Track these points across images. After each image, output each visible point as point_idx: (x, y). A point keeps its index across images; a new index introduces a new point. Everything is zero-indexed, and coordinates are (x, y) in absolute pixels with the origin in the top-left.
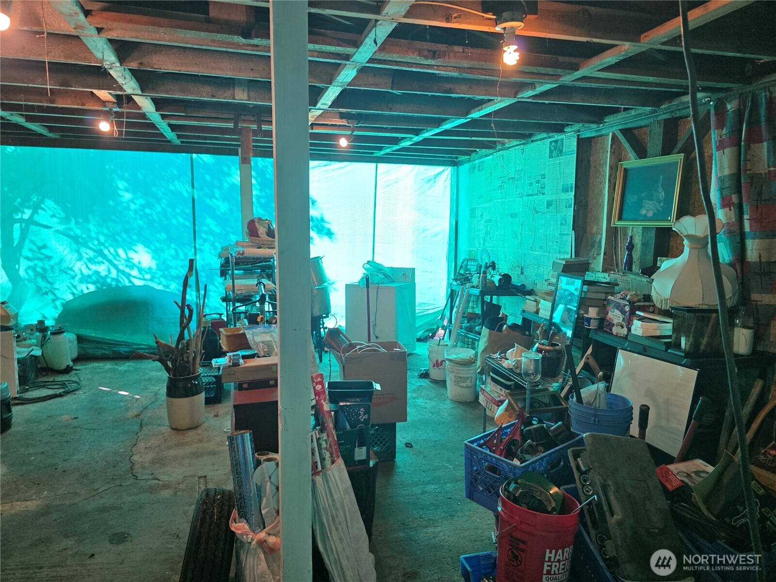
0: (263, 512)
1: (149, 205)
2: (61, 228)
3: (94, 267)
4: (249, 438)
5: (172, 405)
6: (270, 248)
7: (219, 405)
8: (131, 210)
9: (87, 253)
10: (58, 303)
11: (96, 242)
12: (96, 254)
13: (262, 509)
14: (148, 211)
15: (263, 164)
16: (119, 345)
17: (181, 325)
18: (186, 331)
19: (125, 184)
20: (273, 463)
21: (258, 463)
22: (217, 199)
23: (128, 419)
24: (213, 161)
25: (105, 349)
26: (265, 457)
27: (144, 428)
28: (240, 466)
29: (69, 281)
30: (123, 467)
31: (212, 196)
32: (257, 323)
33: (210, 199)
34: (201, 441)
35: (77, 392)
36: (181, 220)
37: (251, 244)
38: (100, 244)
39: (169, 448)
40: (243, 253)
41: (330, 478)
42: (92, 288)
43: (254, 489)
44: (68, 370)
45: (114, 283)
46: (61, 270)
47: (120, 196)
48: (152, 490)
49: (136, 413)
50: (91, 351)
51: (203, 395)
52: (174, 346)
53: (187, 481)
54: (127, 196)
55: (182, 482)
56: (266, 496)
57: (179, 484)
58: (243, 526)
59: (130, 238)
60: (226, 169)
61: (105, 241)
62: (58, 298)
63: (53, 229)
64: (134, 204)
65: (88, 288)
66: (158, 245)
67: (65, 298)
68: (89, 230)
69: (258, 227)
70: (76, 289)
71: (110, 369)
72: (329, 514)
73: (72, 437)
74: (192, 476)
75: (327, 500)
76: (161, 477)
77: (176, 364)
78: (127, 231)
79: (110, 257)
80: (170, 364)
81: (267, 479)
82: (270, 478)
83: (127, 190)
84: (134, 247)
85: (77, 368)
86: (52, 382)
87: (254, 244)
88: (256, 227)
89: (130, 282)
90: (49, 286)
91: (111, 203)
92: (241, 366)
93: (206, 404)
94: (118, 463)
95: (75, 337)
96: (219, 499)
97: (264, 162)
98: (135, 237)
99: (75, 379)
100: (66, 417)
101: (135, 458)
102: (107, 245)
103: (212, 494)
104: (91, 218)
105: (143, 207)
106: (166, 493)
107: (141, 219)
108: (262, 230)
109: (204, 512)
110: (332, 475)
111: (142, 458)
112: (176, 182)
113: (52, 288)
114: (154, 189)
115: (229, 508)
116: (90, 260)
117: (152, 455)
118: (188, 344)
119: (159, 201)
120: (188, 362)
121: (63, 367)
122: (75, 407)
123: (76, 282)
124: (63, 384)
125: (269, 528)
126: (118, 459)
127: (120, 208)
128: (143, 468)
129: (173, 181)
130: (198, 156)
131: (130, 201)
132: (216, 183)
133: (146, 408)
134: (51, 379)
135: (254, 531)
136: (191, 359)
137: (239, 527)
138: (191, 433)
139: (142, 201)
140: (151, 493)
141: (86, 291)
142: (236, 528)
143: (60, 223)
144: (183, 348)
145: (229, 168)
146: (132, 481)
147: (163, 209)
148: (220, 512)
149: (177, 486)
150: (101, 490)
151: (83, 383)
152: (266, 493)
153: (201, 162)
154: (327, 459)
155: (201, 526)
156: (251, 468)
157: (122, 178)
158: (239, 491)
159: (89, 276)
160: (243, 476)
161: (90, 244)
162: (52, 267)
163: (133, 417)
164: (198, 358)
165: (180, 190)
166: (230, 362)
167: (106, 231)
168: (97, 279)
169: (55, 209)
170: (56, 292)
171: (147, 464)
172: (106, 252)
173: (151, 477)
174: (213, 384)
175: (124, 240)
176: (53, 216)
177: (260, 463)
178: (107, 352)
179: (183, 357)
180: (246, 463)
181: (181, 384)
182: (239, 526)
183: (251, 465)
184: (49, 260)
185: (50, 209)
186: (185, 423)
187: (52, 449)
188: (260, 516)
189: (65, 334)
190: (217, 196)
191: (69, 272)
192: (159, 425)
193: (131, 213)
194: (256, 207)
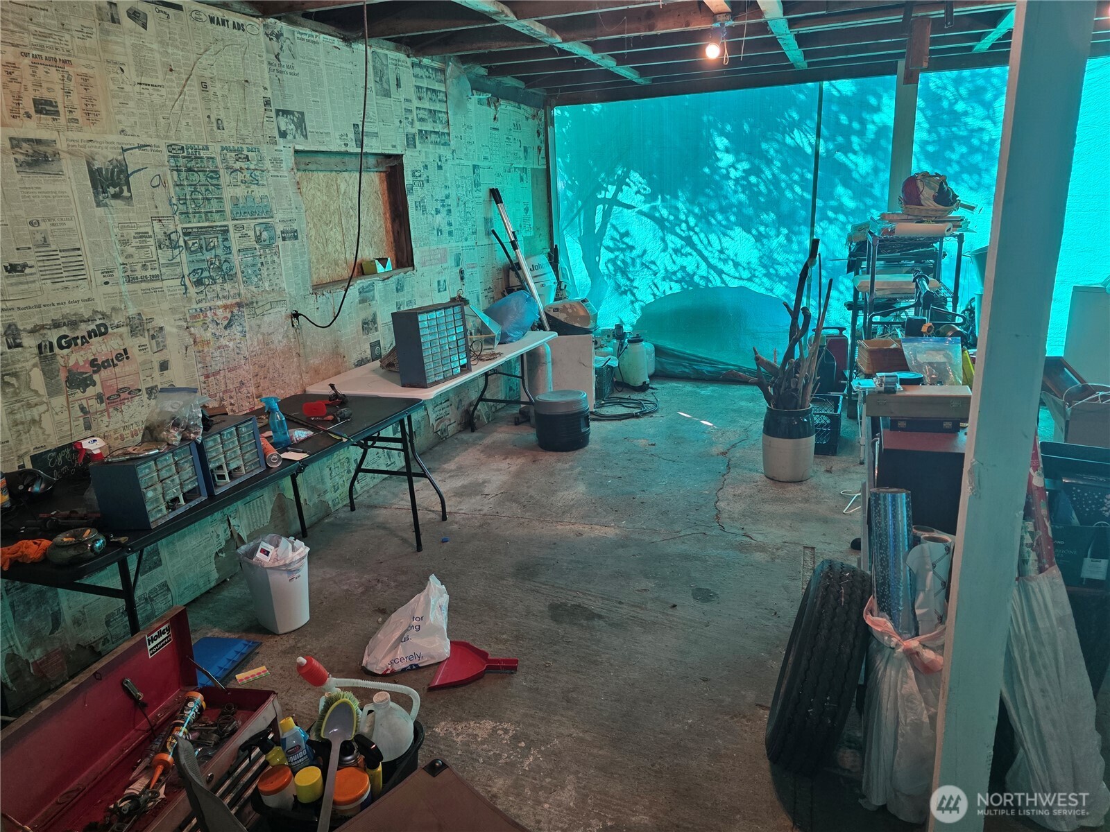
0: (918, 612)
1: (755, 170)
2: (646, 208)
3: (680, 261)
4: (904, 501)
5: (770, 446)
6: (937, 222)
7: (833, 457)
8: (731, 178)
9: (674, 241)
10: (637, 305)
11: (684, 226)
12: (683, 243)
13: (916, 607)
14: (753, 179)
15: (938, 82)
16: (702, 362)
17: (791, 338)
18: (797, 347)
19: (725, 141)
20: (941, 546)
21: (915, 541)
22: (855, 153)
23: (712, 456)
24: (853, 88)
25: (685, 367)
26: (927, 535)
27: (732, 471)
28: (886, 538)
29: (650, 277)
30: (707, 513)
31: (847, 149)
32: (921, 334)
33: (845, 154)
34: (806, 501)
35: (654, 415)
36: (798, 189)
37: (905, 217)
38: (689, 228)
39: (764, 501)
40: (893, 231)
41: (1034, 592)
42: (677, 288)
43: (905, 576)
44: (643, 388)
45: (702, 283)
46: (643, 264)
47: (718, 159)
48: (742, 548)
49: (721, 450)
50: (668, 367)
51: (812, 440)
52: (779, 366)
53: (788, 548)
54: (726, 159)
55: (781, 548)
56: (924, 590)
57: (777, 549)
58: (885, 623)
59: (727, 219)
60: (873, 101)
61: (696, 225)
62: (637, 300)
63: (636, 210)
64: (736, 169)
65: (671, 289)
66: (762, 229)
67: (645, 300)
68: (677, 209)
69: (921, 189)
70: (658, 289)
71: (691, 392)
72: (1027, 647)
73: (650, 466)
74: (795, 543)
75: (1024, 625)
76: (754, 535)
77: (779, 391)
78: (723, 210)
79: (700, 246)
80: (771, 390)
81: (929, 566)
82: (934, 567)
83: (727, 151)
84: (730, 233)
85: (654, 386)
86: (627, 399)
87: (910, 217)
88: (917, 188)
89: (723, 282)
90: (628, 283)
91: (707, 170)
92: (898, 394)
93: (816, 452)
94: (701, 506)
95: (653, 348)
96: (847, 578)
97: (940, 78)
98: (733, 218)
99: (652, 399)
100: (642, 442)
101: (721, 504)
102: (697, 229)
103: (837, 568)
104: (680, 194)
105: (747, 173)
106: (759, 557)
107: (743, 192)
108: (927, 194)
109: (826, 588)
110: (1037, 590)
111: (731, 506)
112: (796, 131)
113: (632, 286)
114: (764, 146)
115: (862, 593)
116: (676, 251)
117: (743, 506)
118: (798, 365)
119: (769, 162)
120: (796, 390)
121: (640, 384)
122: (652, 431)
123: (658, 280)
124: (639, 404)
125: (924, 636)
126: (702, 501)
127: (717, 178)
128: (731, 519)
129: (792, 131)
130: (831, 84)
131: (730, 166)
132: (856, 126)
133: (734, 446)
134: (627, 397)
135: (900, 635)
136: (800, 387)
137: (879, 623)
138: (793, 488)
139: (745, 165)
140: (742, 552)
141: (668, 292)
142: (872, 622)
143: (645, 202)
144: (790, 370)
145: (879, 97)
146: (717, 531)
147: (773, 174)
148: (850, 595)
149: (774, 551)
150: (682, 534)
151: (660, 405)
152: (924, 585)
153: (836, 93)
154: (1030, 562)
155: (822, 606)
156: (904, 545)
157: (723, 133)
158: (882, 572)
159: (674, 273)
160: (891, 552)
161: (678, 230)
162: (633, 260)
163: (718, 455)
164: (811, 387)
165: (801, 145)
166: (881, 385)
167: (697, 210)
168: (683, 277)
169: (640, 183)
170: (635, 291)
171: (736, 516)
172: (695, 238)
173: (741, 532)
174: (827, 427)
175: (719, 222)
176: (638, 192)
177: (920, 541)
178: (687, 370)
179: (790, 382)
180: (896, 536)
181: (784, 420)
182: (879, 621)
183: (904, 541)
184: (631, 251)
185: (634, 183)
186: (785, 473)
187: (630, 475)
188: (911, 616)
189: (643, 343)
190: (856, 147)
191: (653, 267)
192: (751, 470)
193: (731, 183)
194: (918, 161)
